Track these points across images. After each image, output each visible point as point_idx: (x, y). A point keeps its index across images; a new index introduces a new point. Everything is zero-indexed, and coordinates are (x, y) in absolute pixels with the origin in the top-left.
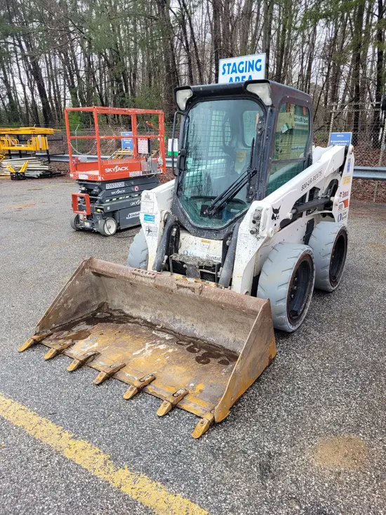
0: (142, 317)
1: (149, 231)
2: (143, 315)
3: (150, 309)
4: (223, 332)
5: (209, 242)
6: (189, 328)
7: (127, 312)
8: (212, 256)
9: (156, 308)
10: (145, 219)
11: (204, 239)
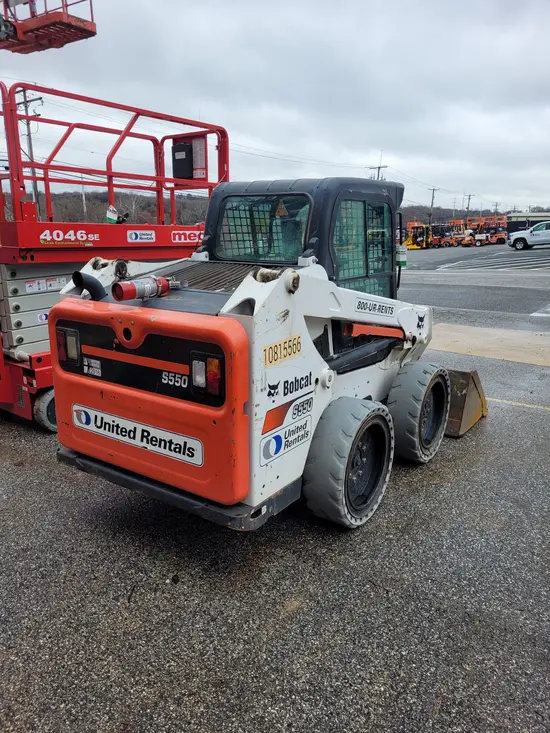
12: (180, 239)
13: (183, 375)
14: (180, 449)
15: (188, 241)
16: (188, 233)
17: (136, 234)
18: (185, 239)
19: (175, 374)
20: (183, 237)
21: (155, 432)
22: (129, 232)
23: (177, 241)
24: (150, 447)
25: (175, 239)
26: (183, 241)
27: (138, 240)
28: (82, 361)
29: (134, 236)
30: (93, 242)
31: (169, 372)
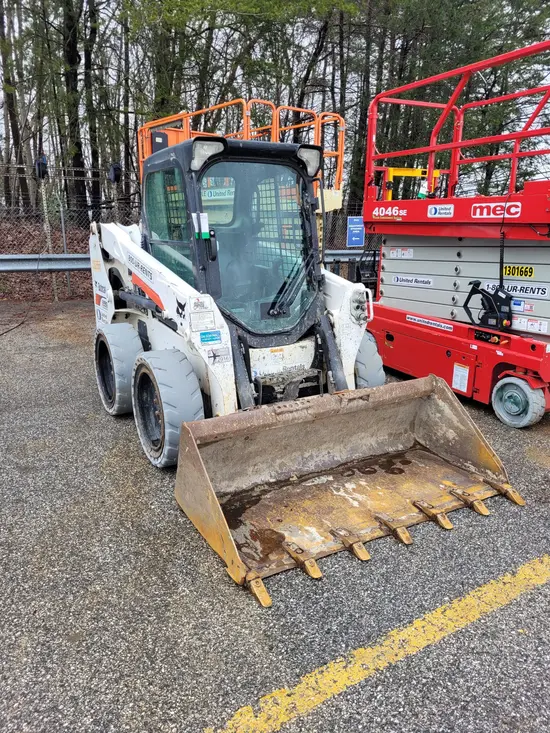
0: (259, 482)
1: (215, 356)
2: (258, 479)
3: (265, 466)
4: (364, 441)
5: (281, 350)
6: (326, 458)
7: (231, 489)
8: (289, 366)
9: (273, 460)
10: (202, 340)
11: (274, 348)
12: (481, 214)
15: (492, 216)
16: (492, 205)
17: (436, 209)
18: (488, 214)
20: (485, 211)
22: (430, 207)
23: (478, 216)
25: (475, 214)
26: (485, 216)
27: (437, 216)
29: (433, 211)
30: (402, 216)
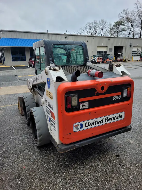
13: (119, 95)
14: (118, 117)
19: (117, 96)
21: (110, 117)
24: (108, 122)
28: (79, 105)
31: (115, 96)
